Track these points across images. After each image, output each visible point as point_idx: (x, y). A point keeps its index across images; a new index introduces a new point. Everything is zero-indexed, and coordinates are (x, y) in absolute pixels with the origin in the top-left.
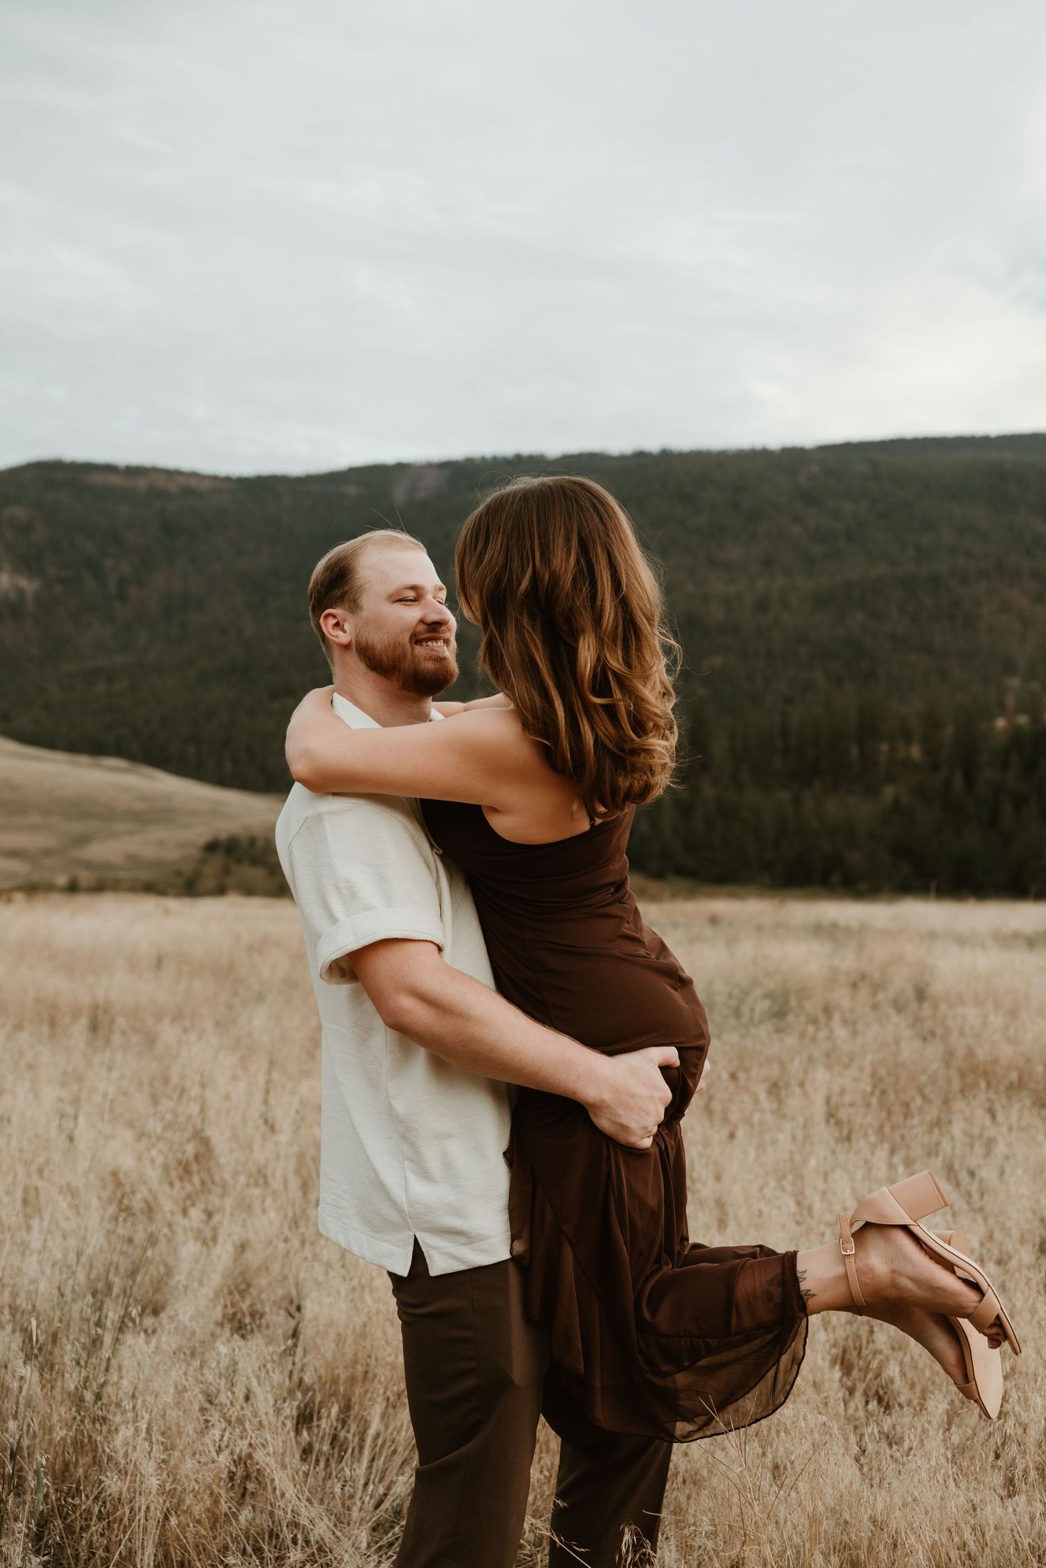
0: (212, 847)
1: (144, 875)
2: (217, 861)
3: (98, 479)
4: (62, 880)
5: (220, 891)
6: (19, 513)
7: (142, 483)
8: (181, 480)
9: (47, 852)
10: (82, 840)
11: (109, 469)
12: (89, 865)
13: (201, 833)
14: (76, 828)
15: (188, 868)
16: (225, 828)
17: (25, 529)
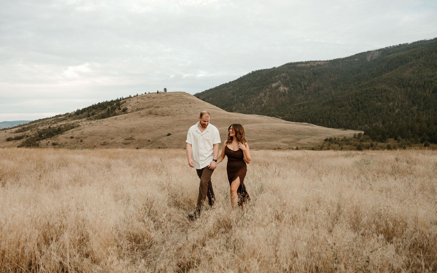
0: (326, 140)
1: (312, 146)
2: (328, 143)
3: (299, 65)
4: (295, 147)
5: (328, 149)
6: (284, 74)
7: (308, 65)
8: (317, 63)
9: (292, 142)
10: (299, 139)
11: (302, 63)
12: (300, 144)
13: (324, 137)
14: (297, 137)
15: (321, 144)
16: (329, 136)
17: (286, 77)
